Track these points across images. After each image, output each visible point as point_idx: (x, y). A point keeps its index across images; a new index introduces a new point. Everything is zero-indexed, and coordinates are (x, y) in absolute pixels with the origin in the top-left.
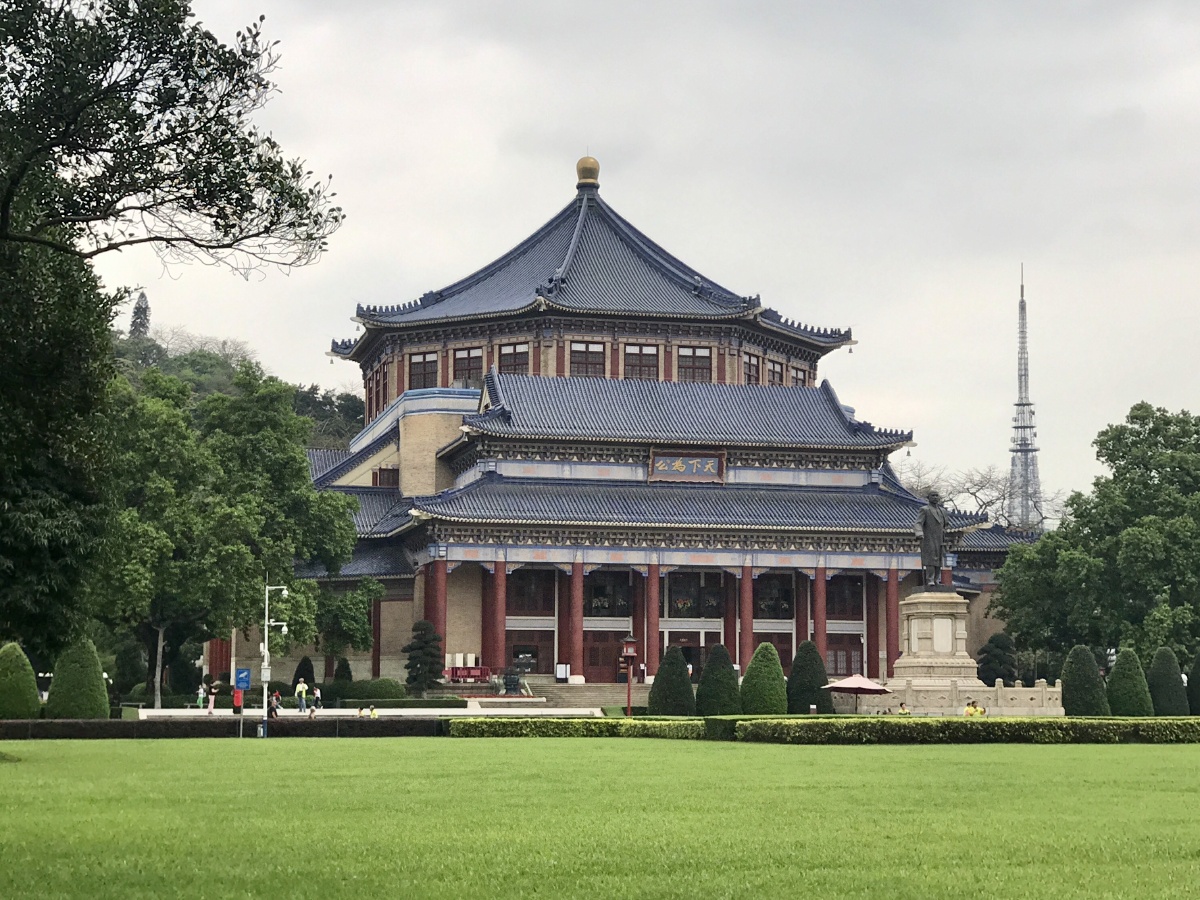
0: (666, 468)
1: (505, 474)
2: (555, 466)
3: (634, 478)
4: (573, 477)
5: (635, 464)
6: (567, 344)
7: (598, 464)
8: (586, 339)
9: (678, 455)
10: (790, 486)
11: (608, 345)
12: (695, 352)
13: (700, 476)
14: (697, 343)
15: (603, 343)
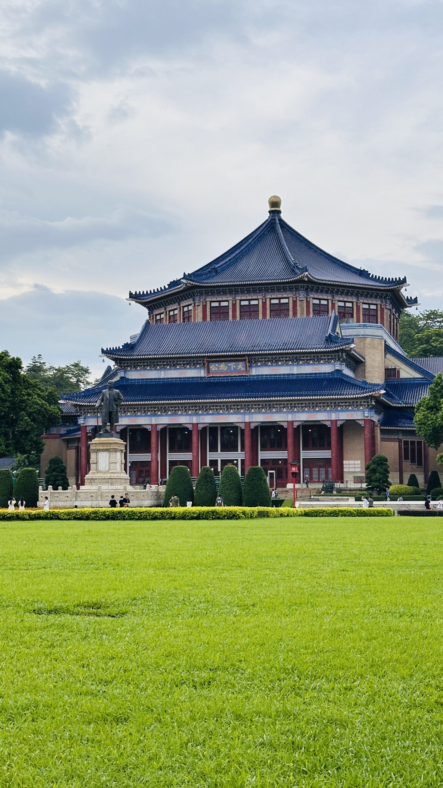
0: (216, 369)
1: (130, 378)
2: (156, 372)
3: (199, 376)
4: (166, 377)
5: (200, 368)
6: (208, 303)
7: (180, 369)
8: (218, 299)
9: (222, 361)
10: (288, 375)
11: (230, 302)
12: (280, 301)
13: (236, 372)
14: (280, 296)
15: (228, 301)
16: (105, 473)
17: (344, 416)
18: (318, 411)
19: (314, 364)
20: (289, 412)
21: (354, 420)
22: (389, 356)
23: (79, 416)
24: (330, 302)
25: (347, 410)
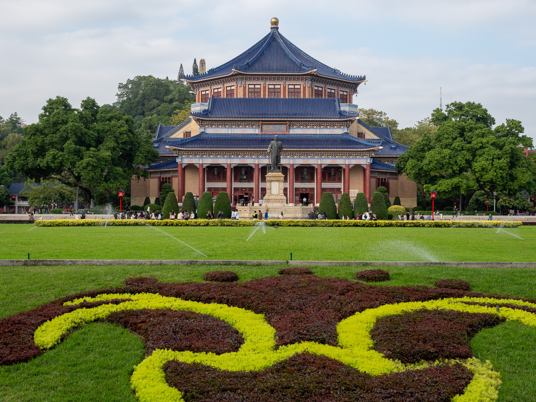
0: (267, 129)
1: (208, 133)
2: (226, 129)
3: (255, 133)
4: (232, 133)
5: (256, 128)
6: (247, 85)
8: (254, 83)
9: (271, 124)
10: (314, 134)
11: (262, 85)
12: (294, 87)
13: (279, 132)
14: (295, 83)
15: (260, 85)
16: (276, 195)
17: (354, 162)
18: (337, 158)
19: (330, 128)
20: (319, 158)
22: (359, 125)
23: (178, 157)
24: (323, 89)
25: (356, 158)
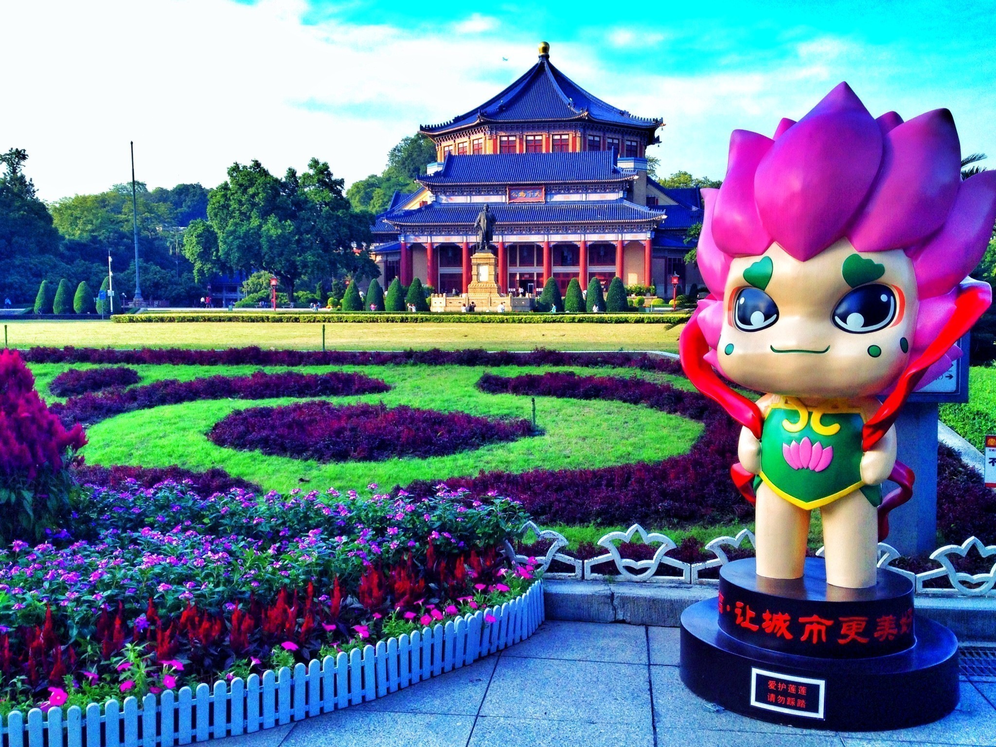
0: (516, 196)
2: (464, 197)
3: (501, 201)
4: (472, 202)
5: (502, 195)
6: (499, 137)
7: (485, 195)
8: (508, 134)
9: (521, 189)
10: (578, 201)
12: (561, 137)
13: (533, 199)
14: (562, 133)
15: (516, 136)
16: (485, 283)
17: (629, 237)
18: (608, 233)
19: (600, 193)
20: (582, 234)
21: (638, 241)
22: (650, 186)
23: (400, 234)
24: (602, 138)
25: (632, 232)
